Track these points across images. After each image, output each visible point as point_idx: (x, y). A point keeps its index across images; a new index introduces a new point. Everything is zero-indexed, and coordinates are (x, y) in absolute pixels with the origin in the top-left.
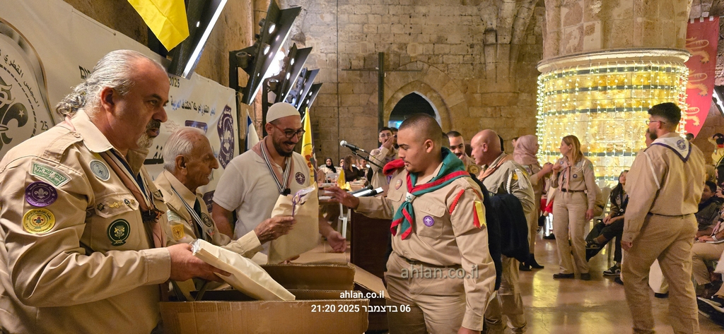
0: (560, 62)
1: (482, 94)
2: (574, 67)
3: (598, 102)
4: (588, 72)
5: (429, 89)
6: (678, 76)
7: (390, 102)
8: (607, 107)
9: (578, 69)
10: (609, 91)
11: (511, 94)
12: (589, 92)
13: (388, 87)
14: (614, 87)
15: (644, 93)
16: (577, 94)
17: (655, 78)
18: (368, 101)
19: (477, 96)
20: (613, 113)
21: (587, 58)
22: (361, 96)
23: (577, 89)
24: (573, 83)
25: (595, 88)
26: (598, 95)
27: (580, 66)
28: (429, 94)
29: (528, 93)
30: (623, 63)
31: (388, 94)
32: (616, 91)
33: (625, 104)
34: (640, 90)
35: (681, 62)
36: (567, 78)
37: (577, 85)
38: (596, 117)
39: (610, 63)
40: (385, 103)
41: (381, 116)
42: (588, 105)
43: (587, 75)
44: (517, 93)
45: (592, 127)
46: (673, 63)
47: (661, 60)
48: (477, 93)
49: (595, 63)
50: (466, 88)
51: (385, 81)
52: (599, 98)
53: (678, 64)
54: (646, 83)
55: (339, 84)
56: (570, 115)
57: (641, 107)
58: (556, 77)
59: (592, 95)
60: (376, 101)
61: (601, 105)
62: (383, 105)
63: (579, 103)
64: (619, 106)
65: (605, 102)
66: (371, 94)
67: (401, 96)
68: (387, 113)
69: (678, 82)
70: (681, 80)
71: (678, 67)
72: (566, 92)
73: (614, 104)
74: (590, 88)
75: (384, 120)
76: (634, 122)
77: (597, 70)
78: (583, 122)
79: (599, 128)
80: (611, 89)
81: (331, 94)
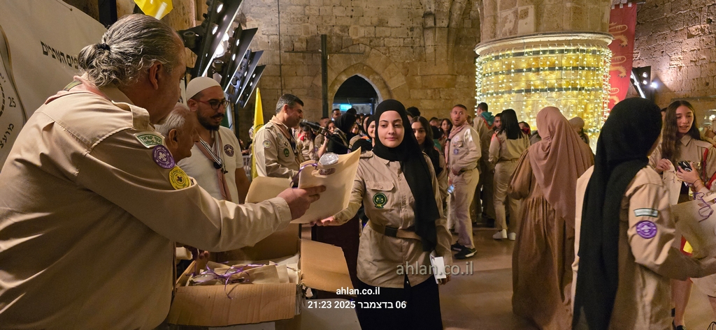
0: (497, 45)
1: (423, 76)
2: (510, 49)
3: (532, 83)
4: (522, 54)
5: (372, 72)
6: (602, 58)
7: (333, 84)
8: (540, 87)
9: (513, 52)
10: (541, 72)
11: (449, 77)
12: (524, 74)
13: (332, 69)
14: (546, 68)
15: (573, 74)
16: (512, 75)
17: (583, 60)
18: (312, 83)
19: (418, 78)
20: (545, 93)
21: (522, 41)
22: (304, 78)
23: (513, 70)
24: (509, 65)
25: (529, 70)
26: (532, 76)
27: (516, 49)
28: (371, 77)
29: (465, 75)
30: (554, 45)
31: (332, 76)
32: (547, 72)
33: (556, 85)
34: (569, 71)
35: (604, 45)
36: (503, 60)
37: (512, 66)
38: (530, 97)
39: (543, 46)
40: (329, 85)
41: (325, 98)
42: (523, 85)
43: (521, 57)
44: (455, 76)
45: (526, 106)
46: (598, 46)
47: (588, 43)
48: (417, 75)
49: (529, 45)
50: (407, 71)
51: (328, 63)
52: (533, 79)
53: (602, 47)
54: (575, 65)
55: (282, 67)
56: (506, 95)
57: (570, 87)
58: (493, 59)
59: (526, 76)
60: (320, 83)
61: (534, 85)
62: (327, 87)
63: (515, 84)
64: (550, 86)
65: (538, 82)
66: (315, 76)
67: (344, 78)
68: (331, 95)
69: (603, 64)
70: (605, 62)
71: (603, 49)
72: (503, 73)
73: (546, 85)
74: (525, 70)
75: (329, 102)
76: (563, 102)
77: (531, 52)
78: (519, 102)
79: (533, 107)
80: (543, 70)
81: (275, 76)
